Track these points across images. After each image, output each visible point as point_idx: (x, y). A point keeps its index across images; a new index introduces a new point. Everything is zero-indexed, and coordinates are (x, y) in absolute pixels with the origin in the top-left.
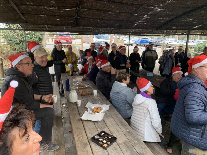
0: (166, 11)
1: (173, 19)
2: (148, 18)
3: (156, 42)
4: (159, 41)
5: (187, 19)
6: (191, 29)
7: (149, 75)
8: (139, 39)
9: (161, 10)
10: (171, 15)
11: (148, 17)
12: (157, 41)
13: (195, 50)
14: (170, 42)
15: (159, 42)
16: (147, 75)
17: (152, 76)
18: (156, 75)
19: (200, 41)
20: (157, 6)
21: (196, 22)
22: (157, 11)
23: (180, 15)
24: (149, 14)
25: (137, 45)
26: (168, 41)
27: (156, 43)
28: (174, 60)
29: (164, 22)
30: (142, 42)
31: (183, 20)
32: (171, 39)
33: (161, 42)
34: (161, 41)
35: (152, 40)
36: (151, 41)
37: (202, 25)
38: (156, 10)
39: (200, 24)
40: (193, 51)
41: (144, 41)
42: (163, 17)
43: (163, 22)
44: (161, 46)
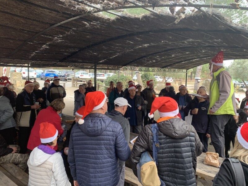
0: (67, 43)
1: (77, 52)
4: (68, 74)
6: (98, 63)
8: (44, 72)
9: (62, 41)
10: (74, 47)
11: (48, 47)
12: (66, 75)
14: (81, 76)
19: (110, 75)
20: (56, 36)
21: (100, 56)
22: (57, 42)
23: (83, 48)
24: (48, 44)
25: (42, 79)
26: (79, 74)
29: (68, 54)
30: (48, 75)
31: (88, 54)
32: (82, 72)
34: (71, 74)
36: (59, 74)
37: (107, 60)
38: (56, 40)
39: (105, 59)
40: (104, 85)
41: (51, 74)
42: (65, 49)
43: (66, 54)
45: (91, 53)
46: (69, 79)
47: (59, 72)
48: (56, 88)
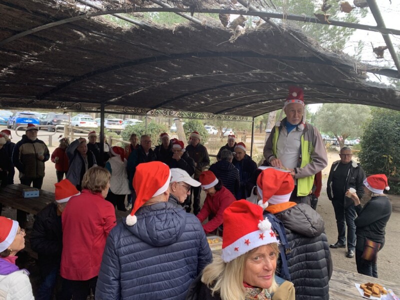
0: (48, 66)
1: (68, 83)
2: (12, 75)
3: (53, 121)
4: (59, 119)
5: (94, 85)
6: (107, 103)
7: (30, 196)
8: (14, 115)
9: (38, 63)
10: (62, 75)
11: (11, 73)
12: (55, 121)
13: (123, 138)
14: (81, 123)
15: (59, 122)
16: (26, 196)
17: (38, 195)
18: (46, 193)
19: (132, 122)
20: (26, 54)
21: (111, 91)
22: (28, 63)
23: (79, 77)
24: (11, 66)
25: (10, 127)
26: (78, 120)
27: (53, 123)
28: (87, 159)
29: (51, 86)
30: (21, 120)
31: (88, 87)
32: (83, 117)
33: (65, 122)
34: (64, 120)
35: (45, 117)
36: (42, 119)
37: (122, 97)
38: (26, 61)
39: (119, 96)
40: (121, 139)
41: (27, 119)
42: (46, 77)
43: (48, 86)
44: (62, 128)
45: (93, 85)
46: (59, 128)
47: (42, 116)
48: (31, 144)
